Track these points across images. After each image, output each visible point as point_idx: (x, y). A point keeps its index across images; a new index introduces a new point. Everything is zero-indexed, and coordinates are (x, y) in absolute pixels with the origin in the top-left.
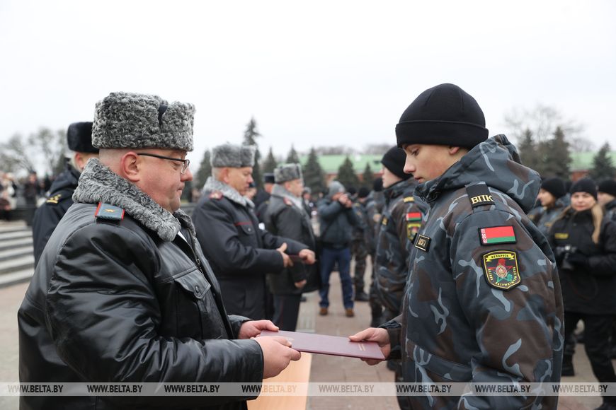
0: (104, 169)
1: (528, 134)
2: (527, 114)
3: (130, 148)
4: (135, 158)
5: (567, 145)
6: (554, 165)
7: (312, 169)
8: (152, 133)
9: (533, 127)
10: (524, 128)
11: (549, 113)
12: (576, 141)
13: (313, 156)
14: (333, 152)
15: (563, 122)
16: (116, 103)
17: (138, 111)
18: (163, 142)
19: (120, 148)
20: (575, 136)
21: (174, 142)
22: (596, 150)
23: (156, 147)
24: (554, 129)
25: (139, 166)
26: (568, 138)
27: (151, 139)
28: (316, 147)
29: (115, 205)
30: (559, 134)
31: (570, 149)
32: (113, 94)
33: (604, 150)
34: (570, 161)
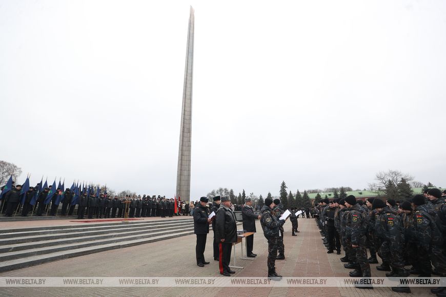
1: (390, 181)
7: (306, 198)
13: (305, 193)
14: (314, 192)
28: (307, 190)
34: (412, 191)
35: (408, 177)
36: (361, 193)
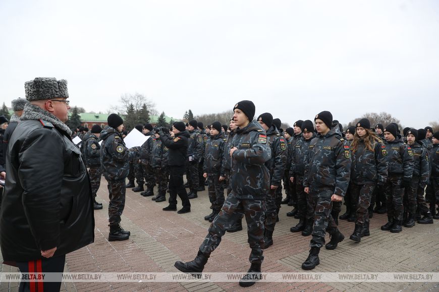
0: (37, 107)
1: (132, 106)
2: (131, 97)
3: (49, 99)
4: (51, 102)
5: (148, 112)
6: (142, 121)
8: (57, 92)
9: (134, 103)
10: (130, 103)
11: (141, 97)
12: (151, 110)
15: (147, 102)
16: (40, 82)
17: (50, 84)
18: (61, 95)
19: (44, 99)
20: (151, 108)
21: (65, 95)
22: (159, 115)
23: (59, 97)
24: (143, 105)
25: (53, 106)
26: (148, 109)
27: (57, 94)
29: (47, 121)
30: (145, 107)
31: (149, 114)
32: (37, 78)
33: (162, 115)
34: (149, 119)
35: (151, 104)
36: (97, 117)
